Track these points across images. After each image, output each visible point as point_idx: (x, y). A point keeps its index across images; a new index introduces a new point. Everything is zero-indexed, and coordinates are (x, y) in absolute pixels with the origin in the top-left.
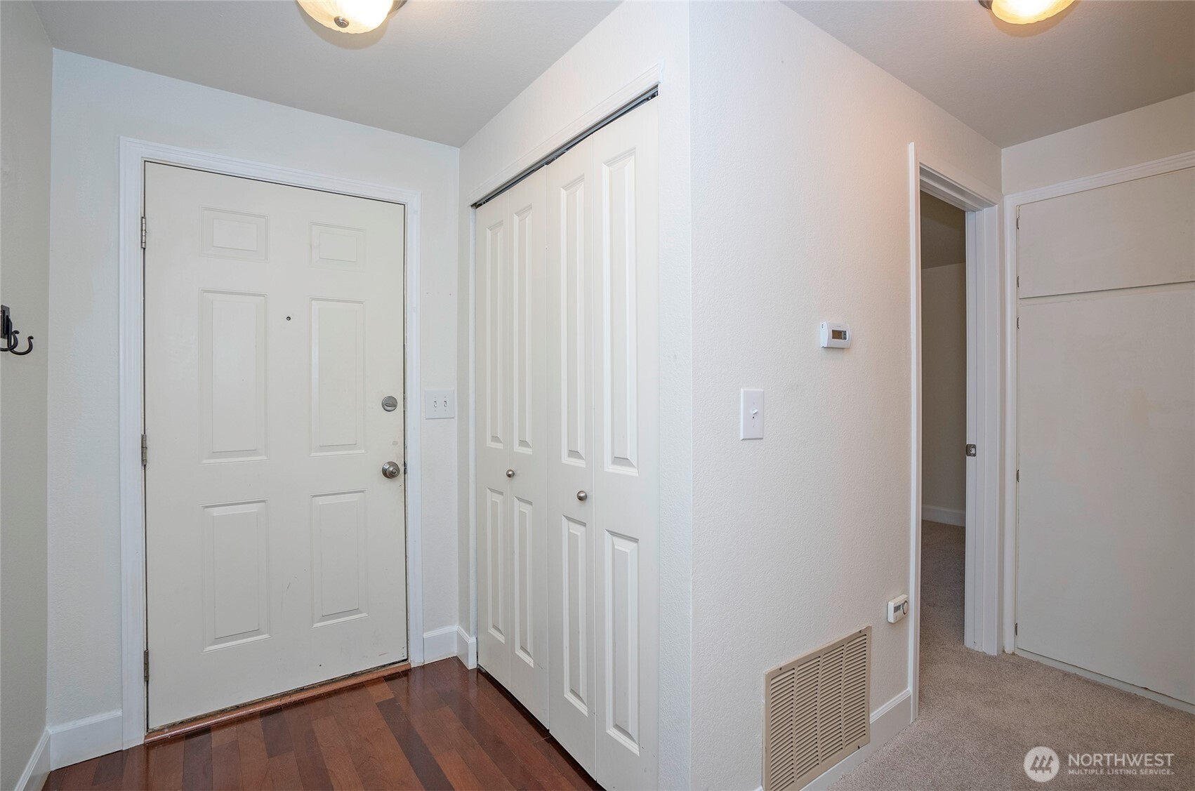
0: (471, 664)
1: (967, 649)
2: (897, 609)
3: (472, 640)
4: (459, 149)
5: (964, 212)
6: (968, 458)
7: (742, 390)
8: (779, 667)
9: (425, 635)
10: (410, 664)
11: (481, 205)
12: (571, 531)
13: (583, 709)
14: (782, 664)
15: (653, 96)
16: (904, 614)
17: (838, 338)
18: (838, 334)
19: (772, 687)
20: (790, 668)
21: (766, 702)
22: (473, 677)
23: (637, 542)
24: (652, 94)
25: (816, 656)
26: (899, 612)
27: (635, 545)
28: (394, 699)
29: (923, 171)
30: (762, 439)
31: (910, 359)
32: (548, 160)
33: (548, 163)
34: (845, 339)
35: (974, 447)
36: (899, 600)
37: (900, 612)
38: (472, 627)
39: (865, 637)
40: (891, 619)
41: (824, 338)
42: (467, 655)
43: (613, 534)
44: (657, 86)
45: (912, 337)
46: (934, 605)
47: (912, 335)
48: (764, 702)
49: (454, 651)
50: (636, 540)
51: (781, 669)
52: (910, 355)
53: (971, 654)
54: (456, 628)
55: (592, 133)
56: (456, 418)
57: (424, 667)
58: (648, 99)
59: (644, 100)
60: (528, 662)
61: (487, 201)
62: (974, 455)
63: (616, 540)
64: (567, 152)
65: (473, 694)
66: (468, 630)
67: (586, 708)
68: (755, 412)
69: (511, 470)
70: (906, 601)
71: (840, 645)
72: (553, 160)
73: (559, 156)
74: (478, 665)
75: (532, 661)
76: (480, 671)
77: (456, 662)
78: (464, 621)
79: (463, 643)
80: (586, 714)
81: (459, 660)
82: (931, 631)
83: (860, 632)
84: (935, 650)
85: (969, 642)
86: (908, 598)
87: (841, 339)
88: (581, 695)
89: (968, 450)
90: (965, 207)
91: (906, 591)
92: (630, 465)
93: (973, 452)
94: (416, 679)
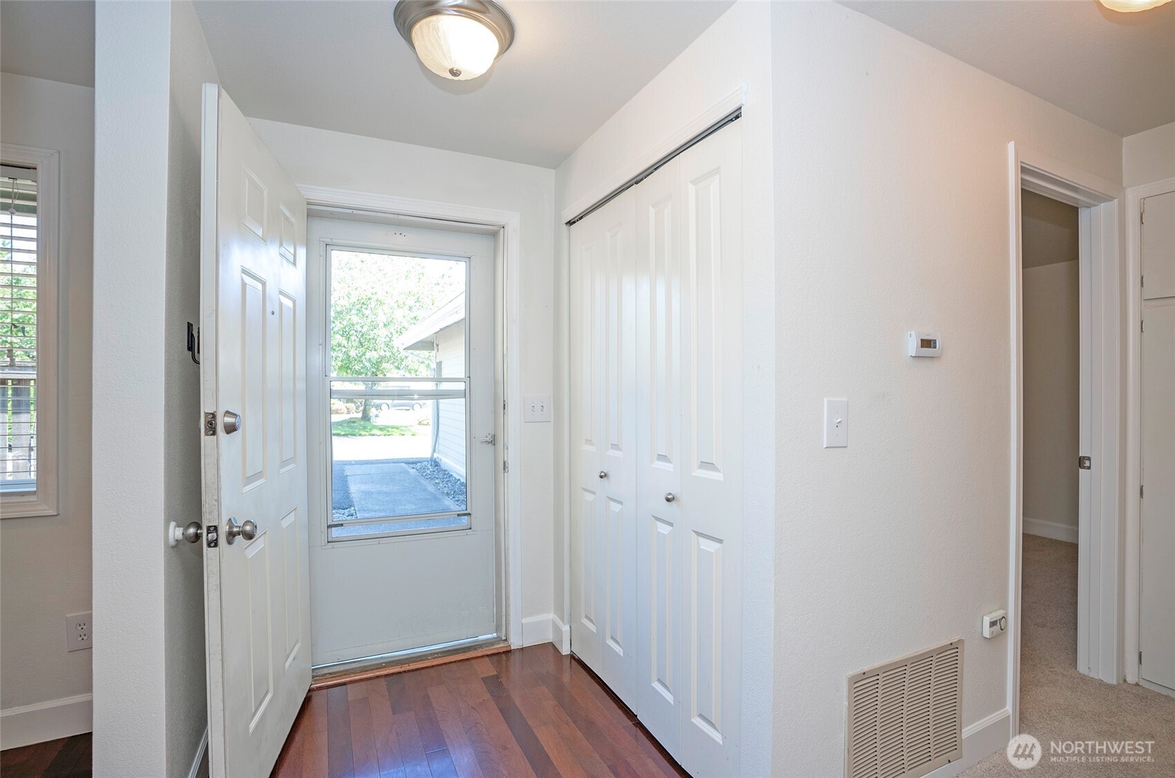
0: (565, 651)
1: (1080, 674)
2: (993, 624)
3: (566, 628)
4: (554, 171)
5: (1076, 209)
6: (1081, 470)
7: (825, 399)
8: (864, 671)
9: (524, 621)
10: (510, 646)
11: (574, 222)
12: (659, 530)
13: (669, 697)
14: (866, 669)
15: (737, 117)
16: (1002, 630)
17: (927, 347)
18: (927, 343)
19: (855, 691)
20: (875, 673)
21: (848, 704)
22: (567, 662)
23: (722, 543)
24: (736, 115)
25: (903, 664)
26: (995, 627)
27: (719, 545)
28: (497, 675)
29: (1024, 170)
30: (846, 447)
31: (1009, 366)
32: (637, 180)
33: (637, 183)
34: (935, 347)
35: (1089, 459)
36: (997, 615)
37: (997, 628)
38: (566, 617)
39: (957, 650)
40: (987, 634)
41: (912, 346)
42: (561, 641)
43: (699, 534)
44: (741, 108)
45: (1012, 344)
46: (1044, 626)
47: (1011, 342)
48: (847, 704)
49: (549, 638)
50: (720, 541)
51: (864, 674)
52: (1009, 362)
53: (1084, 679)
54: (551, 616)
55: (678, 154)
56: (552, 421)
57: (522, 649)
58: (732, 120)
59: (729, 121)
60: (618, 652)
61: (581, 218)
62: (1089, 468)
63: (701, 540)
64: (656, 173)
65: (566, 678)
66: (562, 619)
67: (672, 697)
68: (838, 421)
69: (602, 472)
70: (1003, 617)
71: (929, 655)
72: (642, 179)
73: (648, 175)
74: (571, 651)
75: (622, 650)
76: (572, 657)
77: (552, 647)
78: (559, 610)
79: (557, 630)
80: (672, 702)
81: (554, 645)
82: (1038, 652)
83: (951, 644)
84: (1042, 673)
85: (1082, 667)
86: (1006, 614)
87: (930, 347)
88: (667, 685)
89: (1081, 462)
90: (1078, 204)
91: (1004, 606)
92: (717, 470)
93: (1087, 464)
94: (515, 660)
